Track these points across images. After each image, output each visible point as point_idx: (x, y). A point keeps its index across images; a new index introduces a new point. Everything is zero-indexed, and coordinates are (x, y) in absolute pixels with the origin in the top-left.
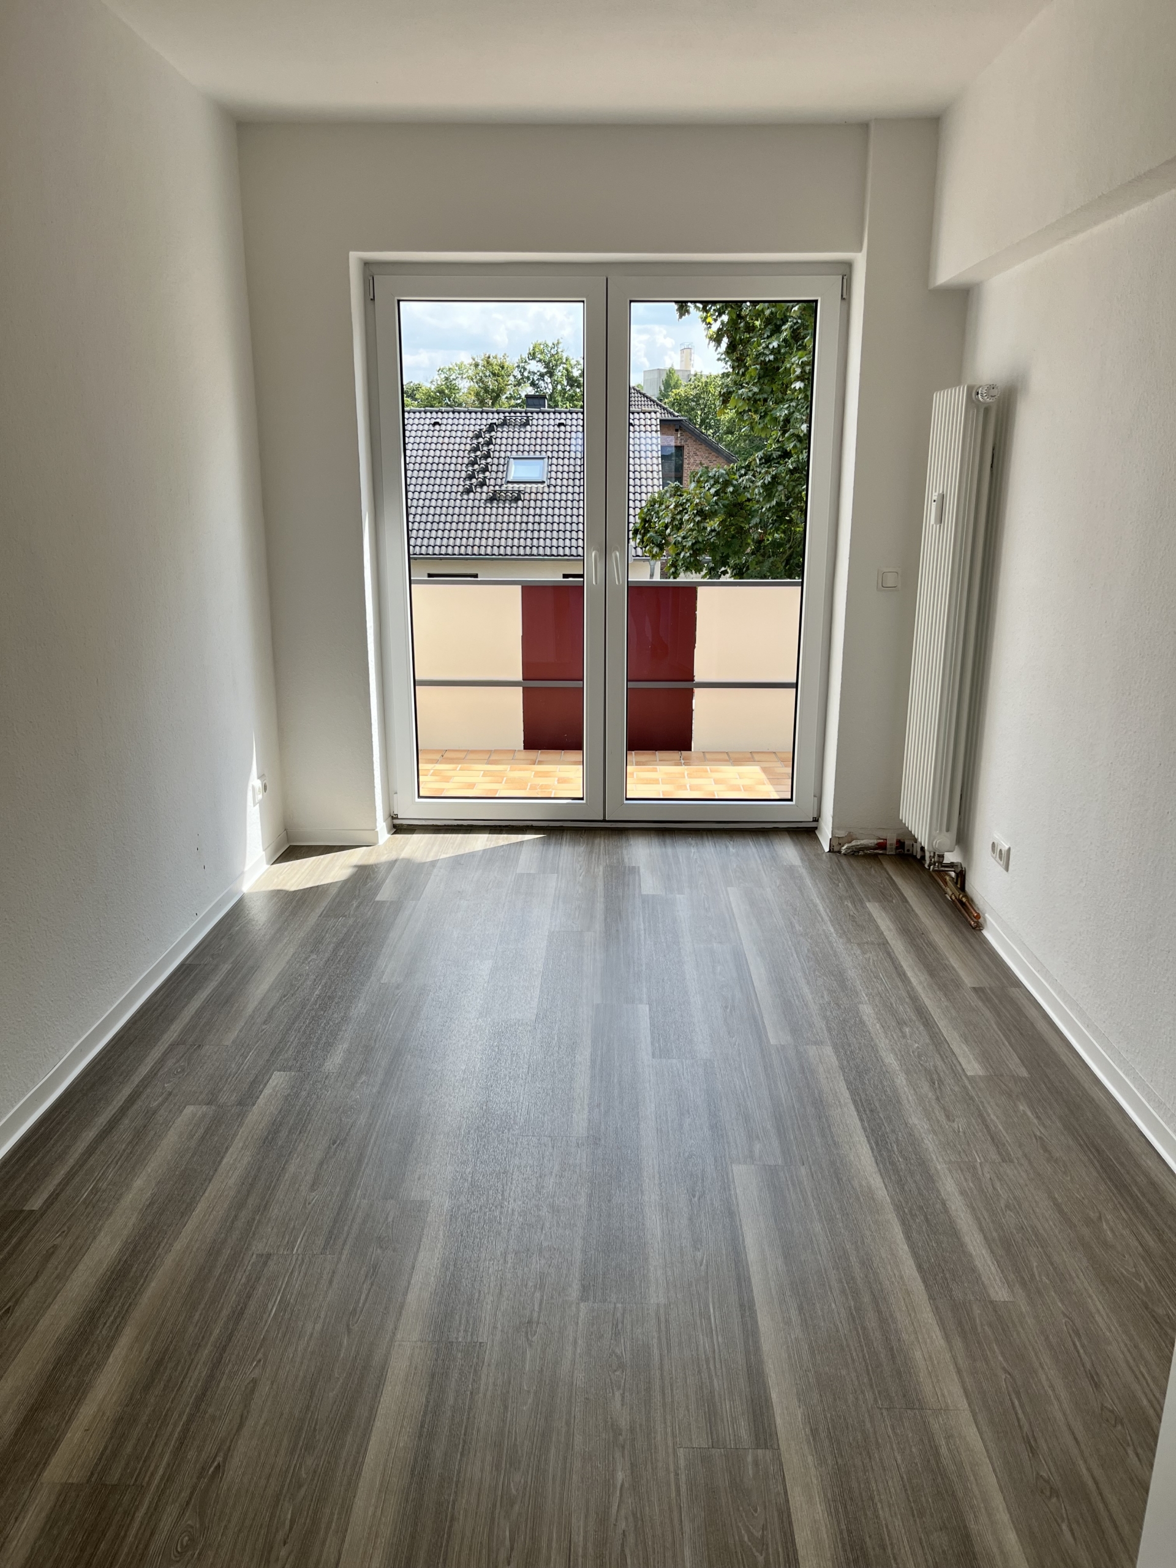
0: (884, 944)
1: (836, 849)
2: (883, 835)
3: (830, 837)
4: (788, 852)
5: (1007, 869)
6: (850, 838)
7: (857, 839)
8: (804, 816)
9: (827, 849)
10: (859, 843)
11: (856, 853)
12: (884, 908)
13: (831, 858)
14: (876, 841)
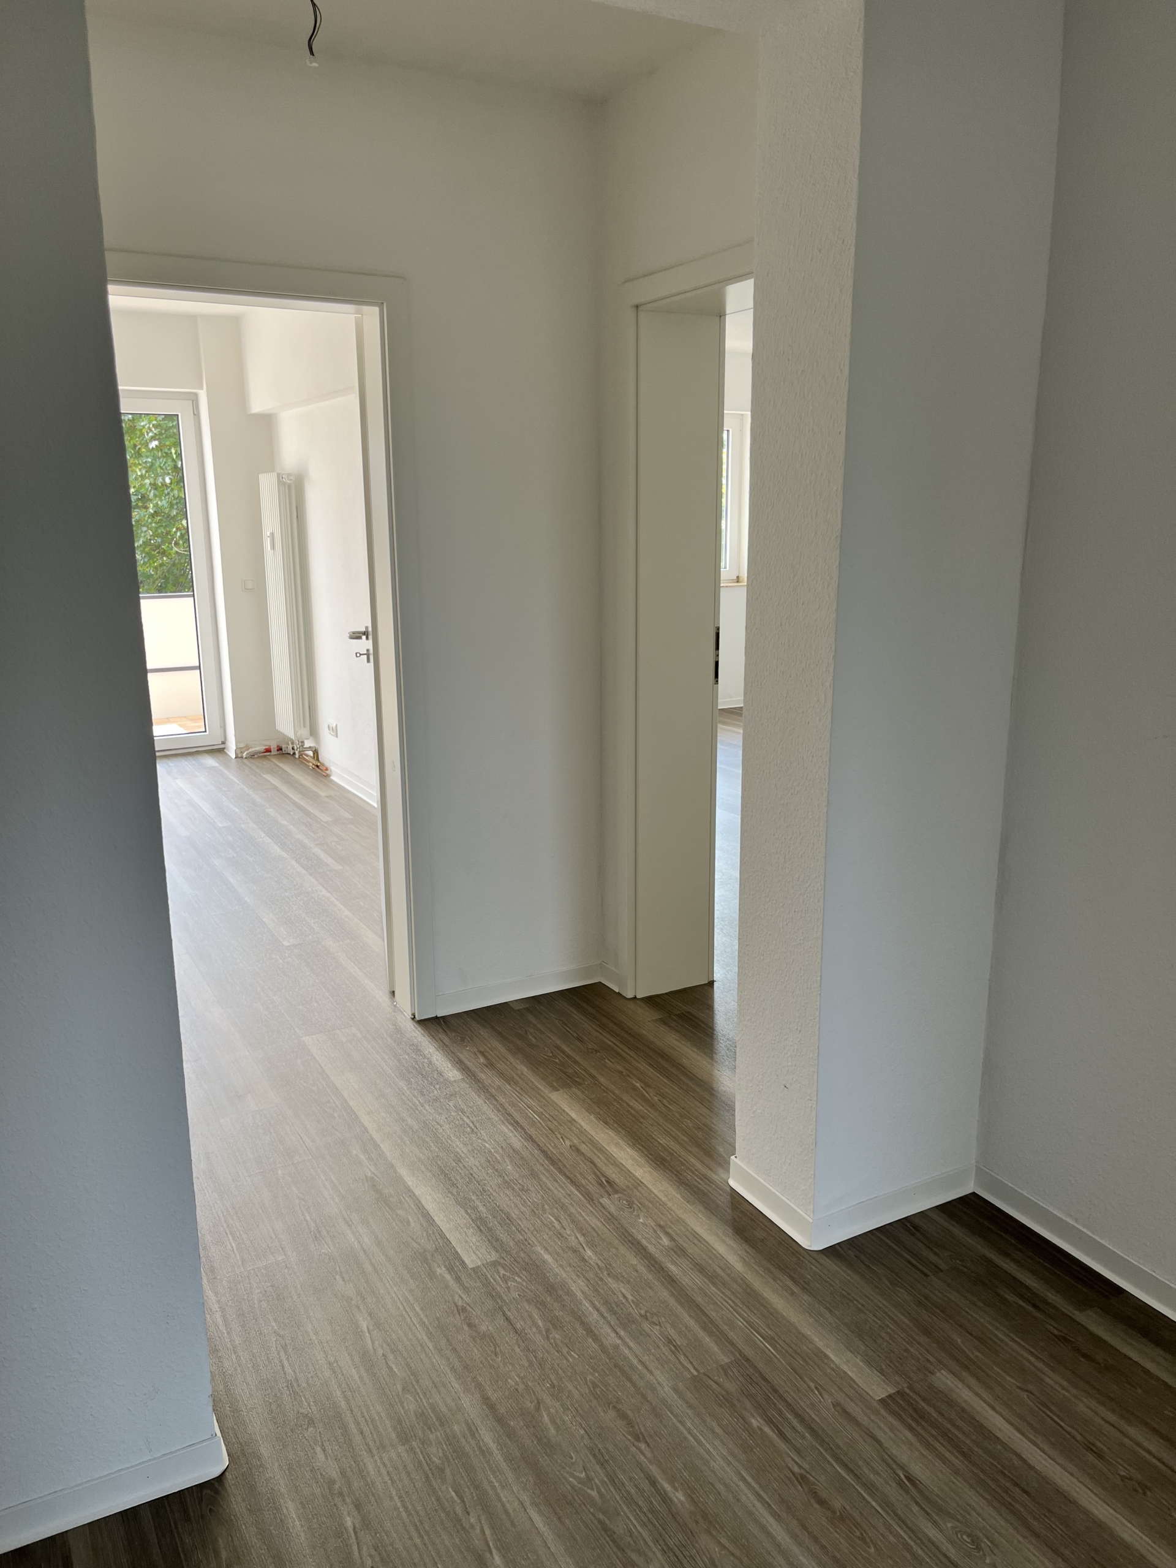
0: (276, 788)
1: (240, 756)
2: (268, 743)
3: (235, 748)
4: (210, 761)
5: (337, 736)
6: (247, 747)
7: (251, 748)
8: (216, 741)
9: (233, 756)
10: (253, 749)
11: (252, 756)
12: (274, 776)
13: (237, 761)
14: (264, 748)
